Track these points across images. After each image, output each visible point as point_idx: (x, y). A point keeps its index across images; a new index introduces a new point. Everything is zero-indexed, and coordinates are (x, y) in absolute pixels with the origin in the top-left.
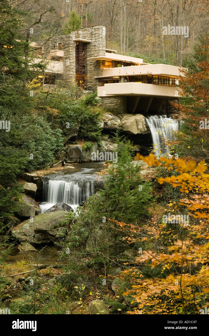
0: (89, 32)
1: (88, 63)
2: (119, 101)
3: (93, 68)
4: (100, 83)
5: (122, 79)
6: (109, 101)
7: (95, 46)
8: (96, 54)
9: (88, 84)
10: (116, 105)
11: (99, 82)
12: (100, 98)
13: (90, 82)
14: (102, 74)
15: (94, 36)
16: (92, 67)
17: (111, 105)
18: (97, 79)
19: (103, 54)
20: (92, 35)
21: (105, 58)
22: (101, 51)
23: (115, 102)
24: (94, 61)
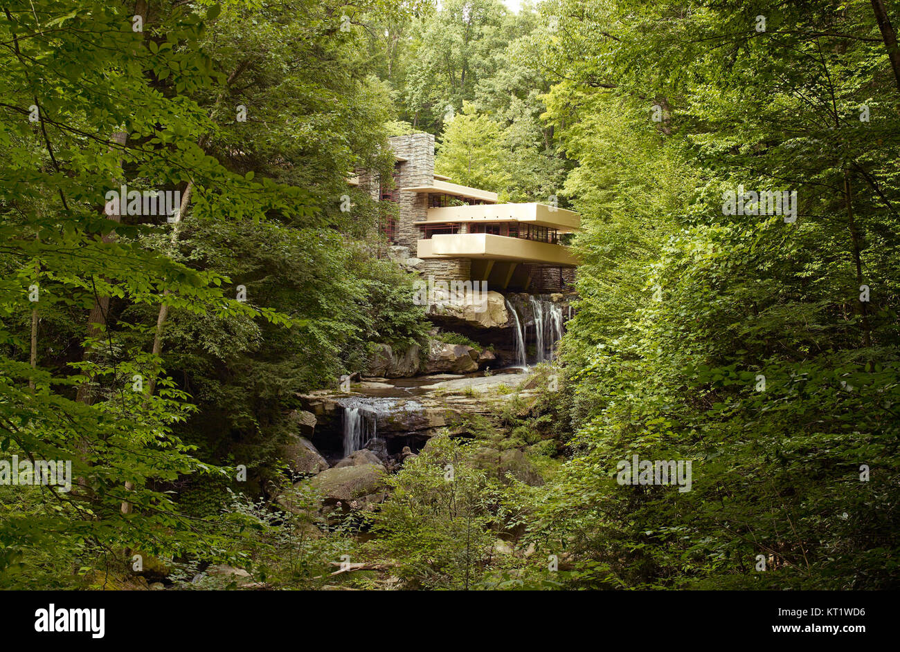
0: (406, 143)
1: (401, 196)
2: (457, 267)
3: (411, 207)
4: (423, 233)
5: (464, 228)
6: (438, 266)
7: (415, 167)
8: (416, 183)
9: (400, 234)
10: (451, 274)
11: (421, 231)
12: (422, 261)
13: (404, 231)
14: (426, 217)
15: (414, 150)
16: (408, 204)
17: (441, 273)
18: (417, 226)
19: (430, 182)
20: (410, 148)
21: (434, 190)
22: (425, 177)
23: (449, 267)
24: (414, 194)
